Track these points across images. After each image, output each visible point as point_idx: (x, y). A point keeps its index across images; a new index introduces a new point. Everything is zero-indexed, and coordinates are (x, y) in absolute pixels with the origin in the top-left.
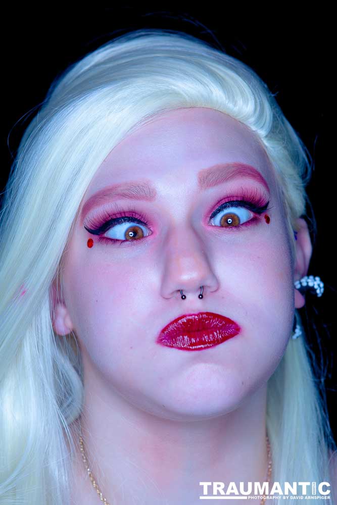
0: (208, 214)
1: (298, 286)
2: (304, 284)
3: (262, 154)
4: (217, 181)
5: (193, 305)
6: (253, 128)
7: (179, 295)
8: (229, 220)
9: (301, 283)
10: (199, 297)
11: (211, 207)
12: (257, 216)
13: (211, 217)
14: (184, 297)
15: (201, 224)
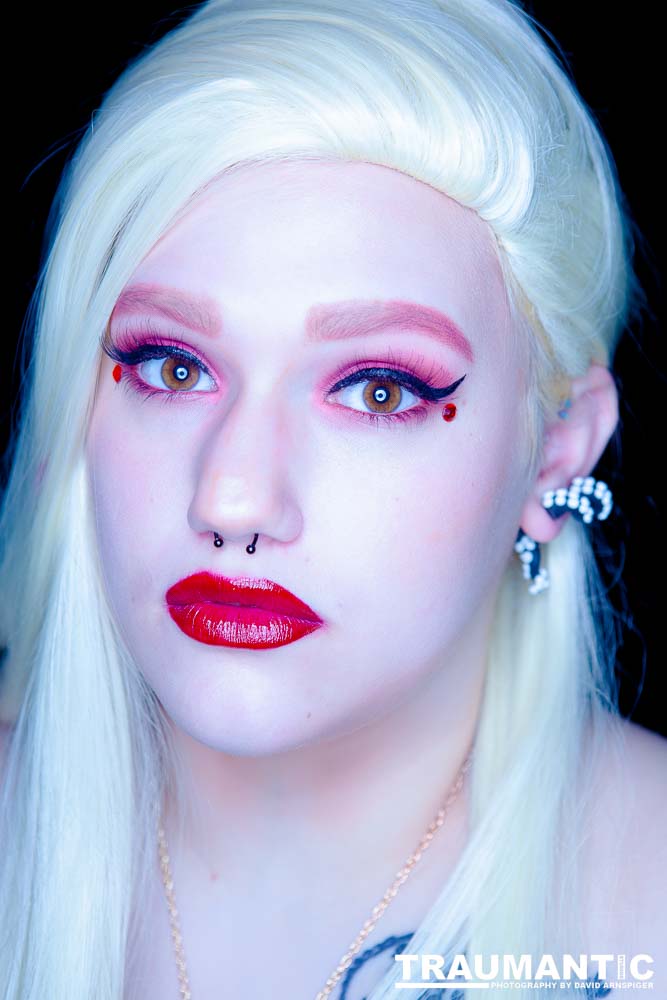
0: (332, 377)
1: (548, 503)
2: (560, 502)
3: (492, 270)
4: (344, 331)
5: (232, 565)
6: (491, 214)
7: (210, 541)
8: (378, 392)
9: (554, 497)
10: (248, 550)
11: (341, 366)
12: (428, 405)
13: (332, 391)
14: (219, 543)
15: (307, 398)
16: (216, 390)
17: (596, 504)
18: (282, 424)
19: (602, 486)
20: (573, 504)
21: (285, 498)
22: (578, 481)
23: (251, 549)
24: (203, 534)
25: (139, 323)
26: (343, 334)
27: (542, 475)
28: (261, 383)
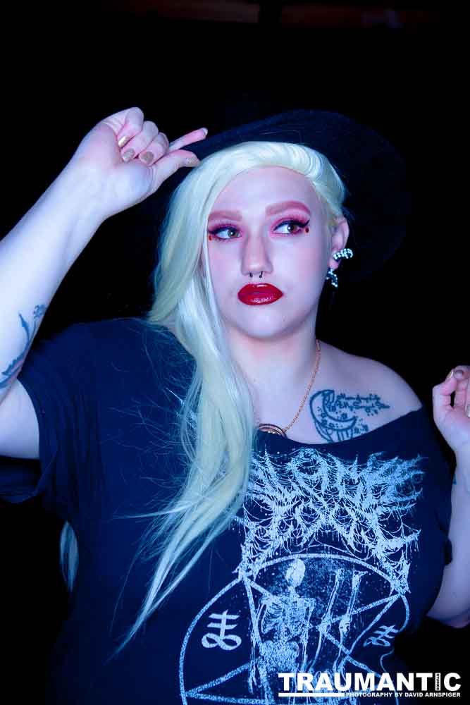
0: (274, 225)
1: (336, 258)
2: (339, 256)
3: (311, 190)
5: (256, 280)
7: (249, 275)
9: (337, 256)
11: (276, 222)
12: (301, 229)
13: (275, 229)
14: (251, 276)
15: (267, 233)
16: (241, 236)
17: (349, 255)
18: (263, 241)
19: (348, 250)
20: (343, 256)
21: (268, 261)
22: (342, 251)
23: (261, 277)
24: (245, 275)
25: (217, 222)
26: (276, 212)
27: (333, 249)
28: (254, 229)
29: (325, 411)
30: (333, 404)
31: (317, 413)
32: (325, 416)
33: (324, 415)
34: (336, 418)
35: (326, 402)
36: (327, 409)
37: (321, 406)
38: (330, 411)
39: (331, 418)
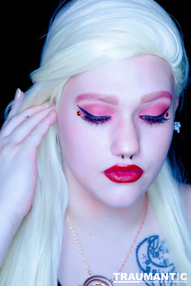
14: (123, 157)
29: (149, 257)
30: (156, 251)
31: (142, 261)
32: (149, 263)
33: (149, 261)
34: (158, 264)
35: (150, 249)
36: (151, 256)
37: (146, 254)
38: (153, 257)
39: (154, 264)
